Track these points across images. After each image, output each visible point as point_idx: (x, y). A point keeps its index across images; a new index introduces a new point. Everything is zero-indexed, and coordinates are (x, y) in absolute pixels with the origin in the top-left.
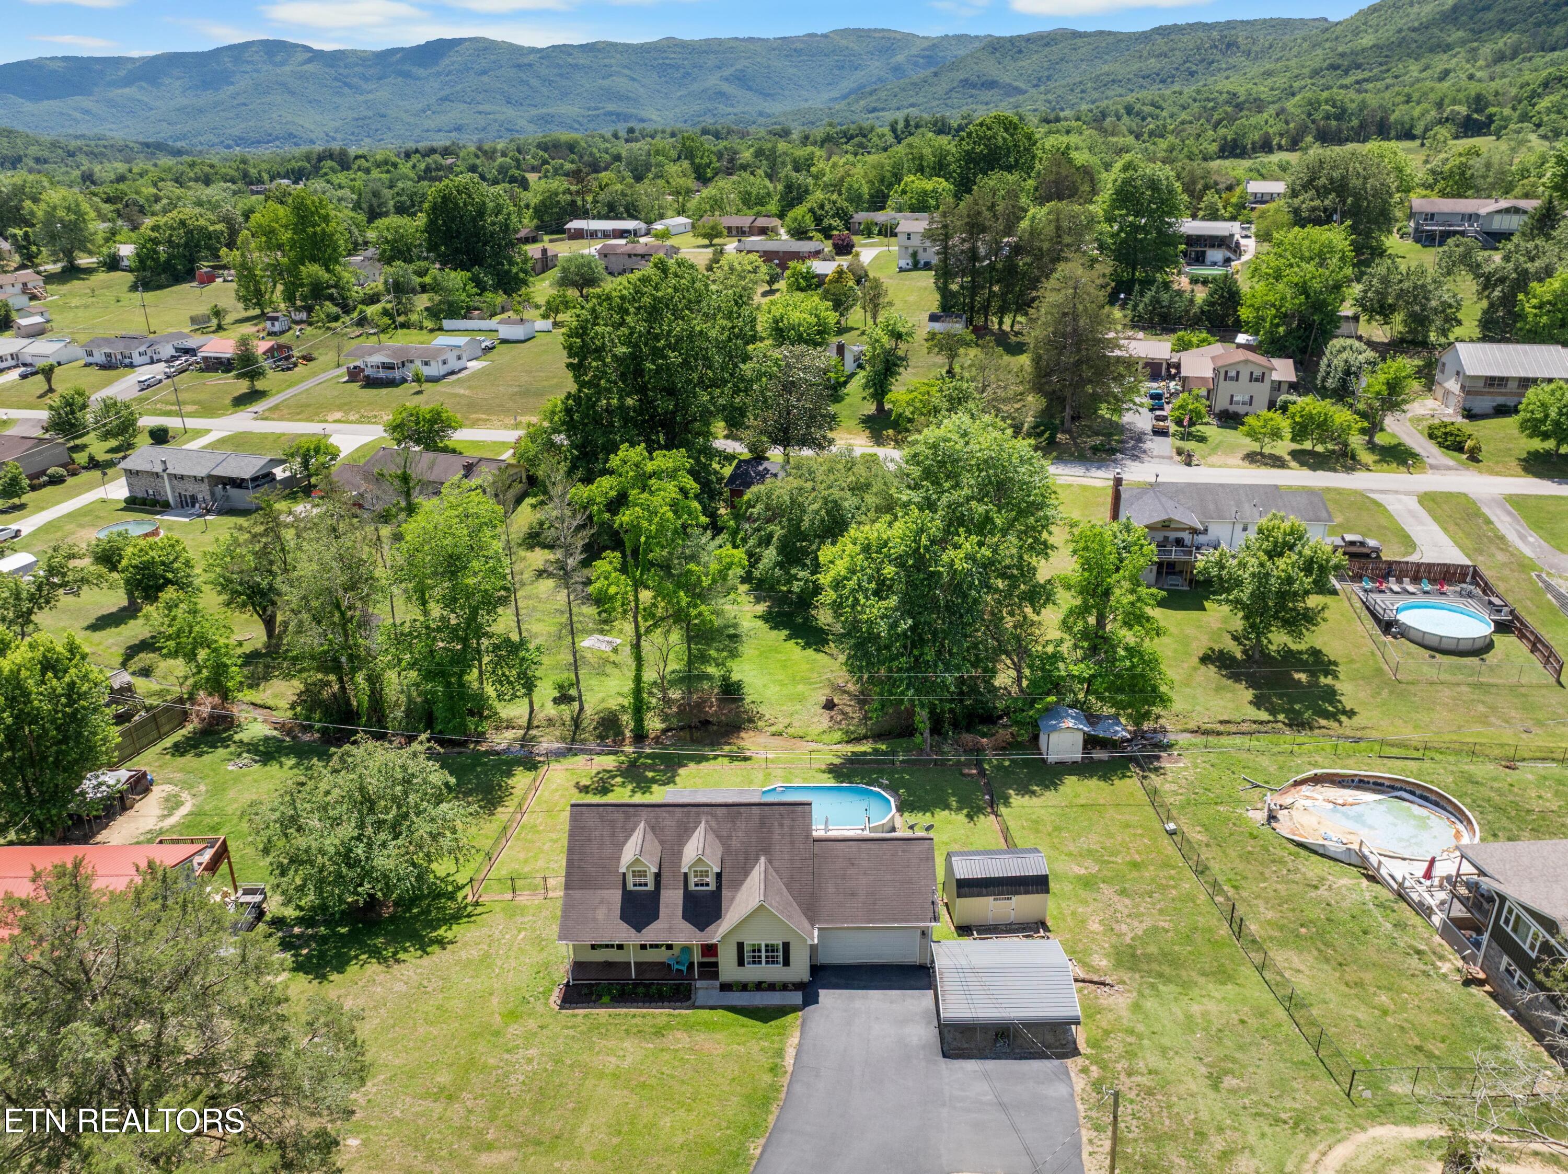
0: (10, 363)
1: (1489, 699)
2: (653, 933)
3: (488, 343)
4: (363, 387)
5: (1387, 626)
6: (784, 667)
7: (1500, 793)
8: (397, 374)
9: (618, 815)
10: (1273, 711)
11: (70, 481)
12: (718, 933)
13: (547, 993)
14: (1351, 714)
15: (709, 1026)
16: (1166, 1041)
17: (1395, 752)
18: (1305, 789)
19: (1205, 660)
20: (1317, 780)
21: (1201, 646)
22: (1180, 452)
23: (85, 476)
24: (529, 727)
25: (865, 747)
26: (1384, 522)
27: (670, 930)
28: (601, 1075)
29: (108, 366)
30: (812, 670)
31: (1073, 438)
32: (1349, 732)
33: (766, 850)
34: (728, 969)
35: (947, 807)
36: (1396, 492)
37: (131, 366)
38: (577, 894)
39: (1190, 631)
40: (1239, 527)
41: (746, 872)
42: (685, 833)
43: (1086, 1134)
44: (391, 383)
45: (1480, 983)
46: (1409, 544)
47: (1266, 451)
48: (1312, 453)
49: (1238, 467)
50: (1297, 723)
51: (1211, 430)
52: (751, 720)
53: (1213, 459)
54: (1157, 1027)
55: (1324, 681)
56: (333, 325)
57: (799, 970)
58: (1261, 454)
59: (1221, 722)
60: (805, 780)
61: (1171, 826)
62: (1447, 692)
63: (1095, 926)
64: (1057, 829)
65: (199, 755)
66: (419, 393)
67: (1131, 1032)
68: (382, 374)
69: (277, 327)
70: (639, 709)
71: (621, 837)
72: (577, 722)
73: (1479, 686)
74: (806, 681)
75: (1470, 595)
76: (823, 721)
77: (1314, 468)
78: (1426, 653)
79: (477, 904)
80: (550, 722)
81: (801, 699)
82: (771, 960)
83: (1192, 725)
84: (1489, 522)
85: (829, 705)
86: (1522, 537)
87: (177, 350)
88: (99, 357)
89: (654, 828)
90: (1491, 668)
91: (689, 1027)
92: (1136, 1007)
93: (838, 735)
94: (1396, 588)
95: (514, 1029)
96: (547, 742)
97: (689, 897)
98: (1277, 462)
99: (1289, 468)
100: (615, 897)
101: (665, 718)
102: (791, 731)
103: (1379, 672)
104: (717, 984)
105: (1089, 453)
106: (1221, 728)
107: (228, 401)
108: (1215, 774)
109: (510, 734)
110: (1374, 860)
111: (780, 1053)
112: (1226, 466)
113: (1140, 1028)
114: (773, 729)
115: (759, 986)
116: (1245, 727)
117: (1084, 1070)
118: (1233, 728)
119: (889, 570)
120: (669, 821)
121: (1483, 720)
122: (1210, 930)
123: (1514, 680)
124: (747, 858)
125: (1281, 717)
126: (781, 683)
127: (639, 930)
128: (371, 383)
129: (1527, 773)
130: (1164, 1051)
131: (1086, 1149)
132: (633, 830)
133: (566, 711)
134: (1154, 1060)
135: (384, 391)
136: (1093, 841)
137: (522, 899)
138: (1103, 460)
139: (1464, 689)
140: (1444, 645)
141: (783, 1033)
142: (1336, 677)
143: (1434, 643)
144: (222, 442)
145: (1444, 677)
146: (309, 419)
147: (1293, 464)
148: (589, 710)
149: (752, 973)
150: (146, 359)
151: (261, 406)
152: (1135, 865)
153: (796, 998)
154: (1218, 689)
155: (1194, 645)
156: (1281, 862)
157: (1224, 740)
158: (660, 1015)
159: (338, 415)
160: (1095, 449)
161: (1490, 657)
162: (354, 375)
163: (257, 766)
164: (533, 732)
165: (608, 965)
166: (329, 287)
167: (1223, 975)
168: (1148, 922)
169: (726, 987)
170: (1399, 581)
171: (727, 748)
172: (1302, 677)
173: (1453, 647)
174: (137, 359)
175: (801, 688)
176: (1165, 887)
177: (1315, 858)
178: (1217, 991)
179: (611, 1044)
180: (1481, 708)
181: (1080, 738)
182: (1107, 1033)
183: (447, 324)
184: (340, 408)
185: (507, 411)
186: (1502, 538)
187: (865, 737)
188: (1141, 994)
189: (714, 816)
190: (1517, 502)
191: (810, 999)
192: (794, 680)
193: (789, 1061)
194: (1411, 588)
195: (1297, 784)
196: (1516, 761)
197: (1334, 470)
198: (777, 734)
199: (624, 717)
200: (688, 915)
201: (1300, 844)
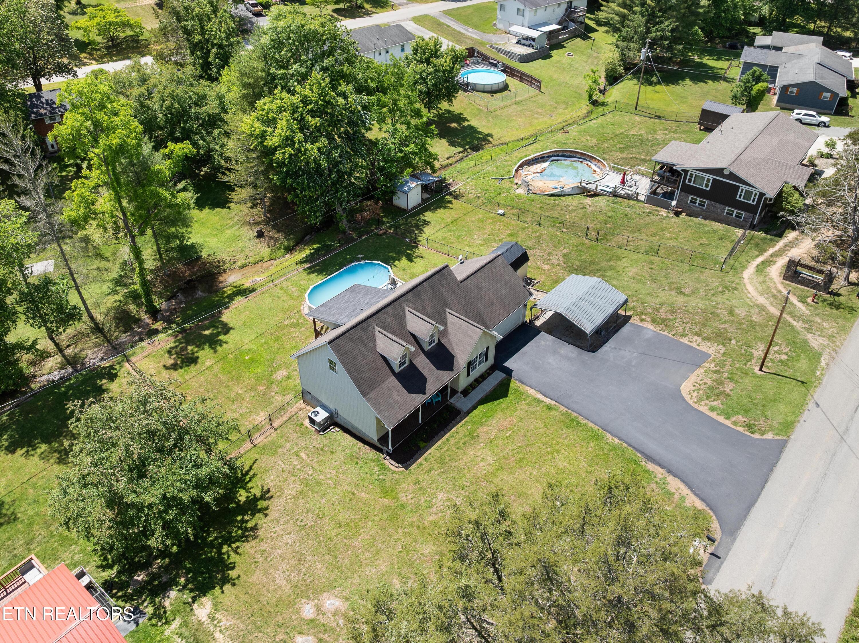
1: (526, 107)
2: (430, 389)
9: (359, 332)
10: (462, 146)
13: (383, 467)
14: (489, 134)
17: (524, 143)
18: (523, 172)
20: (521, 166)
24: (61, 350)
25: (306, 250)
27: (437, 379)
28: (493, 474)
32: (497, 142)
33: (446, 305)
34: (463, 382)
38: (372, 395)
41: (445, 322)
42: (401, 320)
43: (685, 340)
45: (680, 213)
48: (342, 10)
50: (476, 147)
52: (219, 266)
55: (466, 124)
57: (491, 359)
59: (447, 159)
61: (500, 212)
62: (510, 110)
63: (546, 267)
64: (458, 237)
70: (148, 293)
71: (371, 345)
72: (98, 328)
73: (518, 103)
74: (229, 226)
76: (265, 246)
77: (352, 17)
78: (489, 95)
80: (76, 339)
81: (238, 238)
82: (480, 362)
84: (449, 27)
85: (260, 235)
86: (466, 30)
89: (385, 327)
90: (515, 94)
93: (283, 250)
95: (405, 496)
96: (91, 355)
97: (429, 354)
100: (394, 381)
102: (252, 260)
103: (479, 110)
104: (459, 394)
106: (449, 161)
108: (478, 181)
109: (51, 363)
114: (239, 264)
115: (478, 381)
116: (458, 157)
117: (642, 320)
118: (453, 160)
120: (388, 318)
121: (533, 117)
122: (582, 244)
123: (526, 96)
124: (440, 315)
125: (467, 147)
130: (650, 295)
131: (694, 345)
132: (374, 335)
134: (654, 300)
136: (480, 234)
137: (259, 439)
139: (515, 106)
140: (494, 88)
141: (522, 393)
142: (468, 121)
143: (488, 88)
145: (503, 103)
147: (341, 18)
148: (99, 316)
149: (472, 377)
152: (512, 235)
153: (500, 374)
156: (556, 205)
161: (511, 89)
167: (614, 257)
168: (558, 254)
169: (465, 393)
171: (227, 291)
172: (454, 125)
173: (497, 88)
175: (228, 232)
176: (538, 237)
177: (562, 198)
178: (623, 264)
180: (527, 112)
181: (420, 188)
186: (460, 33)
187: (298, 244)
189: (408, 300)
190: (448, 14)
191: (508, 370)
193: (546, 400)
195: (517, 171)
196: (564, 129)
197: (360, 17)
198: (244, 266)
199: (132, 307)
200: (439, 368)
201: (551, 195)
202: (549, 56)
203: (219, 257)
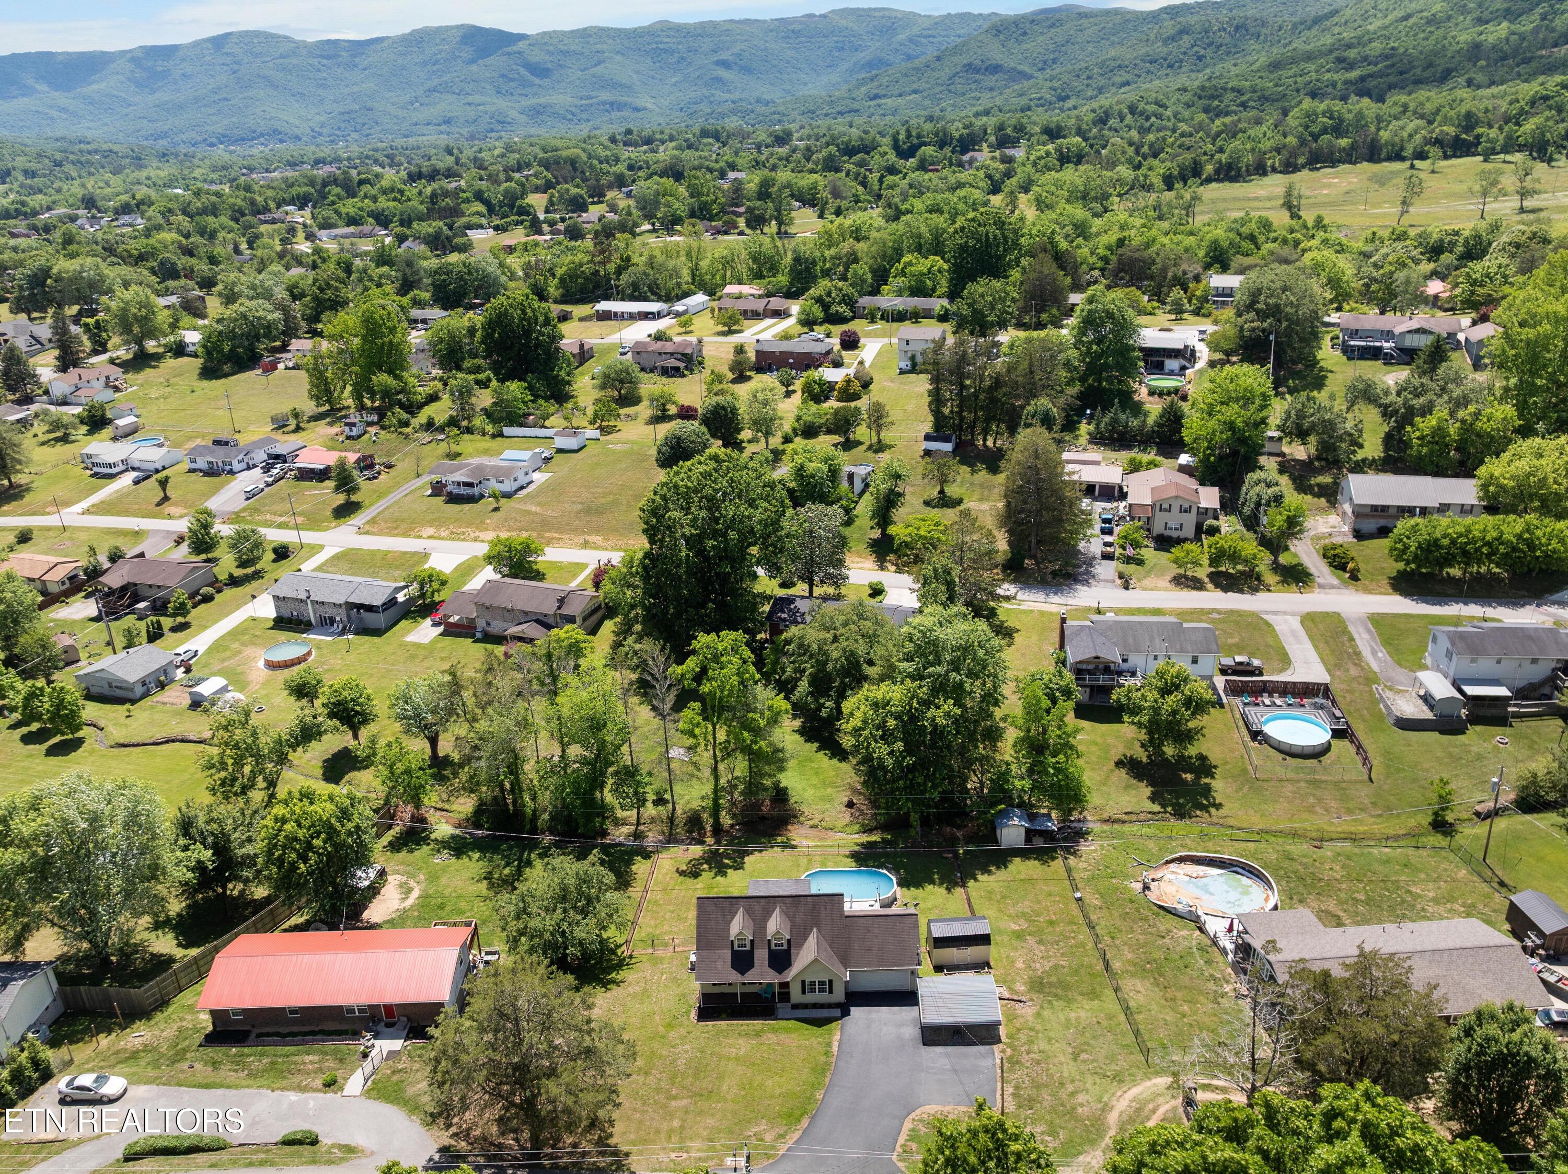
0: (121, 467)
1: (1318, 793)
2: (751, 976)
3: (547, 454)
4: (447, 502)
5: (1256, 735)
6: (817, 774)
7: (1306, 866)
8: (476, 491)
9: (726, 904)
10: (1163, 806)
11: (218, 597)
12: (791, 974)
13: (688, 1012)
14: (1218, 806)
15: (787, 1030)
16: (1052, 1034)
17: (1242, 835)
18: (1173, 866)
19: (1119, 764)
20: (1181, 860)
21: (1116, 755)
22: (1121, 576)
23: (229, 593)
24: (638, 824)
25: (875, 837)
26: (1270, 641)
27: (761, 974)
28: (729, 1059)
29: (211, 472)
30: (837, 776)
31: (1037, 563)
32: (1215, 820)
33: (817, 924)
34: (796, 995)
35: (932, 882)
36: (1285, 613)
37: (231, 472)
38: (705, 953)
39: (1110, 741)
40: (1151, 658)
41: (805, 937)
42: (767, 915)
44: (472, 499)
46: (1285, 661)
47: (1190, 573)
48: (1226, 574)
49: (1165, 589)
50: (1180, 814)
51: (1149, 553)
52: (795, 817)
53: (1147, 582)
54: (1048, 1027)
55: (1206, 781)
56: (406, 430)
57: (839, 995)
58: (1185, 576)
59: (1125, 813)
60: (836, 864)
61: (1078, 895)
62: (1290, 787)
63: (1020, 965)
64: (1004, 897)
65: (411, 851)
66: (496, 509)
67: (1032, 1029)
68: (463, 491)
69: (355, 432)
70: (716, 810)
71: (729, 918)
72: (671, 819)
73: (1313, 782)
74: (833, 785)
75: (1322, 707)
76: (845, 817)
77: (1225, 589)
78: (1281, 756)
79: (631, 957)
80: (653, 820)
81: (830, 799)
82: (822, 990)
83: (1105, 816)
84: (1352, 639)
85: (850, 805)
86: (1374, 653)
87: (270, 456)
88: (202, 464)
89: (749, 912)
90: (1325, 769)
91: (775, 1031)
92: (1038, 1015)
93: (857, 827)
94: (1267, 702)
95: (672, 1034)
96: (652, 837)
97: (771, 953)
98: (1197, 585)
99: (1205, 589)
100: (728, 954)
101: (734, 816)
102: (824, 824)
103: (1244, 771)
104: (790, 1005)
105: (1049, 578)
106: (1125, 818)
107: (328, 512)
108: (1115, 853)
109: (625, 830)
110: (1204, 918)
111: (829, 1045)
112: (1156, 589)
113: (1038, 1027)
114: (811, 823)
115: (816, 1006)
116: (1142, 816)
117: (1003, 1051)
119: (891, 723)
120: (757, 907)
121: (1311, 810)
122: (1090, 967)
123: (1338, 777)
124: (805, 930)
125: (1169, 809)
126: (816, 787)
127: (743, 974)
128: (454, 499)
129: (1328, 851)
130: (1050, 1040)
132: (735, 913)
133: (663, 811)
134: (1043, 1045)
135: (467, 507)
136: (1026, 906)
137: (659, 952)
138: (1061, 584)
139: (1303, 784)
140: (1294, 750)
141: (830, 1034)
142: (1213, 777)
143: (1286, 748)
144: (337, 558)
145: (1290, 775)
146: (406, 534)
147: (1210, 586)
148: (679, 811)
149: (810, 998)
150: (244, 465)
151: (359, 519)
152: (1051, 923)
153: (837, 1012)
154: (1127, 787)
155: (1113, 752)
156: (1146, 919)
157: (1126, 828)
158: (757, 1024)
159: (431, 531)
160: (1054, 574)
161: (1326, 759)
162: (438, 489)
163: (453, 859)
164: (642, 828)
165: (723, 995)
166: (398, 393)
167: (1093, 995)
168: (1053, 962)
169: (795, 1007)
170: (1271, 695)
171: (779, 839)
172: (1189, 777)
173: (1299, 751)
174: (236, 466)
175: (829, 791)
176: (1068, 938)
177: (1169, 916)
178: (1087, 1004)
179: (731, 1041)
180: (1312, 800)
181: (1023, 831)
182: (1019, 1030)
183: (507, 431)
184: (431, 523)
185: (576, 531)
186: (1358, 654)
187: (876, 828)
188: (1042, 1007)
189: (784, 903)
190: (1378, 621)
191: (846, 1013)
192: (824, 784)
193: (835, 1049)
194: (1278, 702)
195: (1168, 862)
196: (1320, 841)
197: (1241, 591)
198: (814, 827)
199: (705, 816)
200: (771, 965)
201: (1161, 907)
202: (1461, 731)
203: (803, 808)
